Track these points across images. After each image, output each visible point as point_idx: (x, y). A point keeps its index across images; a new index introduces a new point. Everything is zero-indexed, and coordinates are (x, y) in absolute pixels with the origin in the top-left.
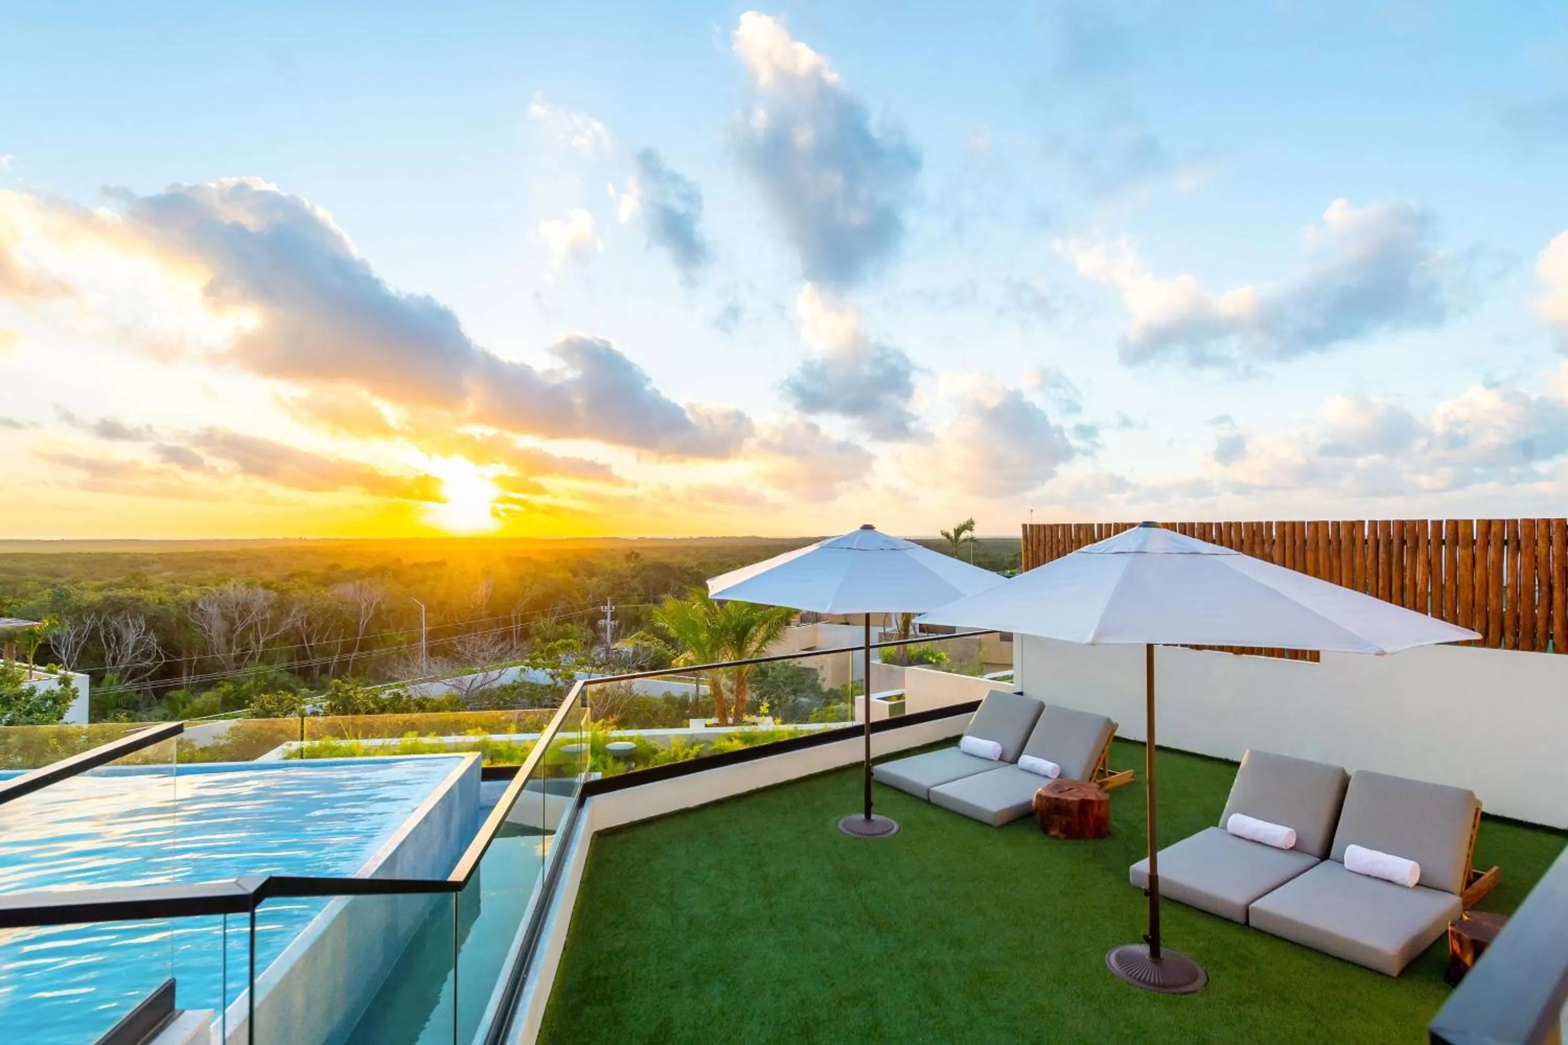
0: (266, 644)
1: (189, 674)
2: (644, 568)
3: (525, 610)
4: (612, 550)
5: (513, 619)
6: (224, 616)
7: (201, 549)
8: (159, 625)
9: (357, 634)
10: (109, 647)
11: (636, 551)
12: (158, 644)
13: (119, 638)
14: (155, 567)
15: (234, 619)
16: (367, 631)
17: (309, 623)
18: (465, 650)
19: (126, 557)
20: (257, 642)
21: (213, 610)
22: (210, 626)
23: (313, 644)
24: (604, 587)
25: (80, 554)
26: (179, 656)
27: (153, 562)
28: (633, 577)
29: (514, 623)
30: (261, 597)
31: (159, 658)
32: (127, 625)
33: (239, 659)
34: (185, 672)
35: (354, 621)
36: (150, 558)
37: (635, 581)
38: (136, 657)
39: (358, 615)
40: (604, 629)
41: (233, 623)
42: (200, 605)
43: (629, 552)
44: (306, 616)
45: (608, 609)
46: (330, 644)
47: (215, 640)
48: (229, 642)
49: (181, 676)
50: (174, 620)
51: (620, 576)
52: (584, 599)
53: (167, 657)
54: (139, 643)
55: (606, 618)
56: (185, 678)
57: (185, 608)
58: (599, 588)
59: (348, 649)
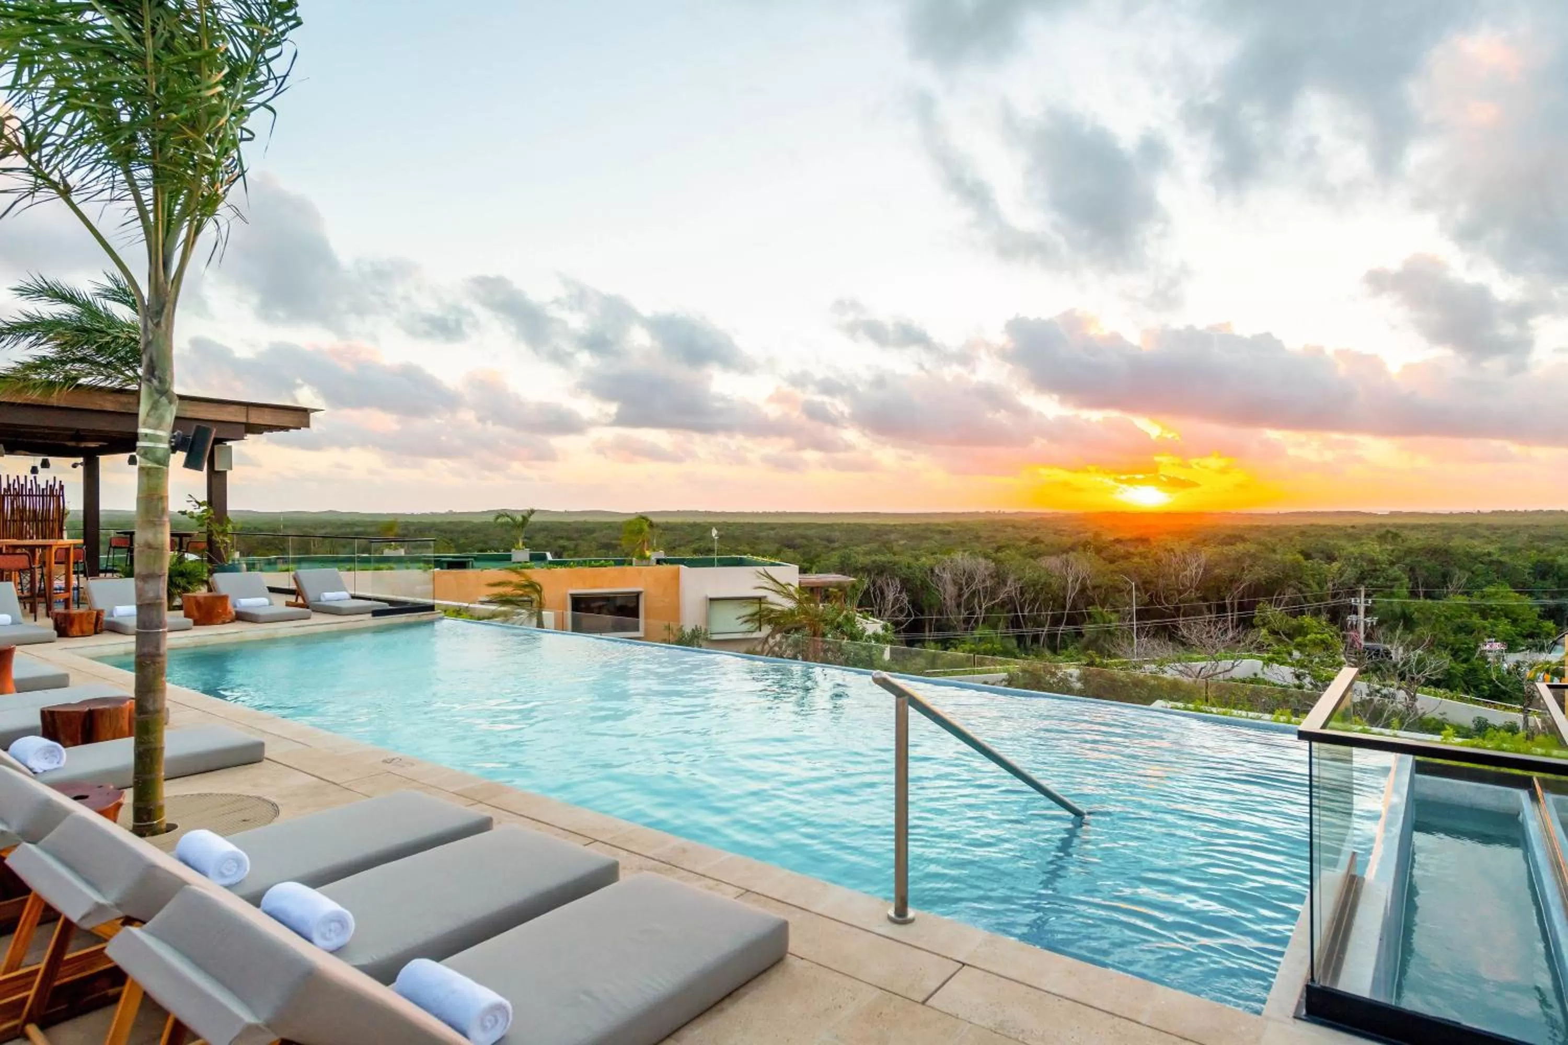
0: (987, 610)
1: (930, 631)
2: (1409, 552)
3: (1242, 597)
4: (1353, 527)
5: (1228, 606)
6: (955, 582)
7: (924, 520)
8: (909, 585)
9: (1064, 607)
10: (876, 600)
11: (1393, 530)
12: (909, 603)
13: (882, 593)
14: (893, 536)
15: (961, 584)
16: (1074, 607)
17: (1022, 594)
18: (1191, 634)
19: (873, 528)
20: (980, 608)
21: (947, 576)
22: (945, 590)
23: (1026, 614)
24: (1350, 573)
25: (842, 524)
26: (922, 613)
27: (891, 532)
28: (1392, 564)
29: (1229, 610)
30: (983, 566)
31: (909, 615)
32: (888, 585)
33: (967, 621)
34: (927, 629)
35: (1061, 595)
36: (888, 528)
37: (1396, 568)
38: (894, 612)
39: (1064, 588)
40: (1355, 627)
41: (961, 589)
42: (937, 571)
43: (1383, 531)
44: (1018, 586)
45: (1361, 603)
46: (1039, 615)
47: (949, 604)
48: (959, 605)
49: (924, 632)
50: (919, 583)
51: (1372, 561)
52: (1321, 588)
53: (916, 615)
54: (896, 600)
55: (1356, 613)
56: (927, 634)
57: (926, 572)
58: (1341, 576)
59: (1056, 621)
